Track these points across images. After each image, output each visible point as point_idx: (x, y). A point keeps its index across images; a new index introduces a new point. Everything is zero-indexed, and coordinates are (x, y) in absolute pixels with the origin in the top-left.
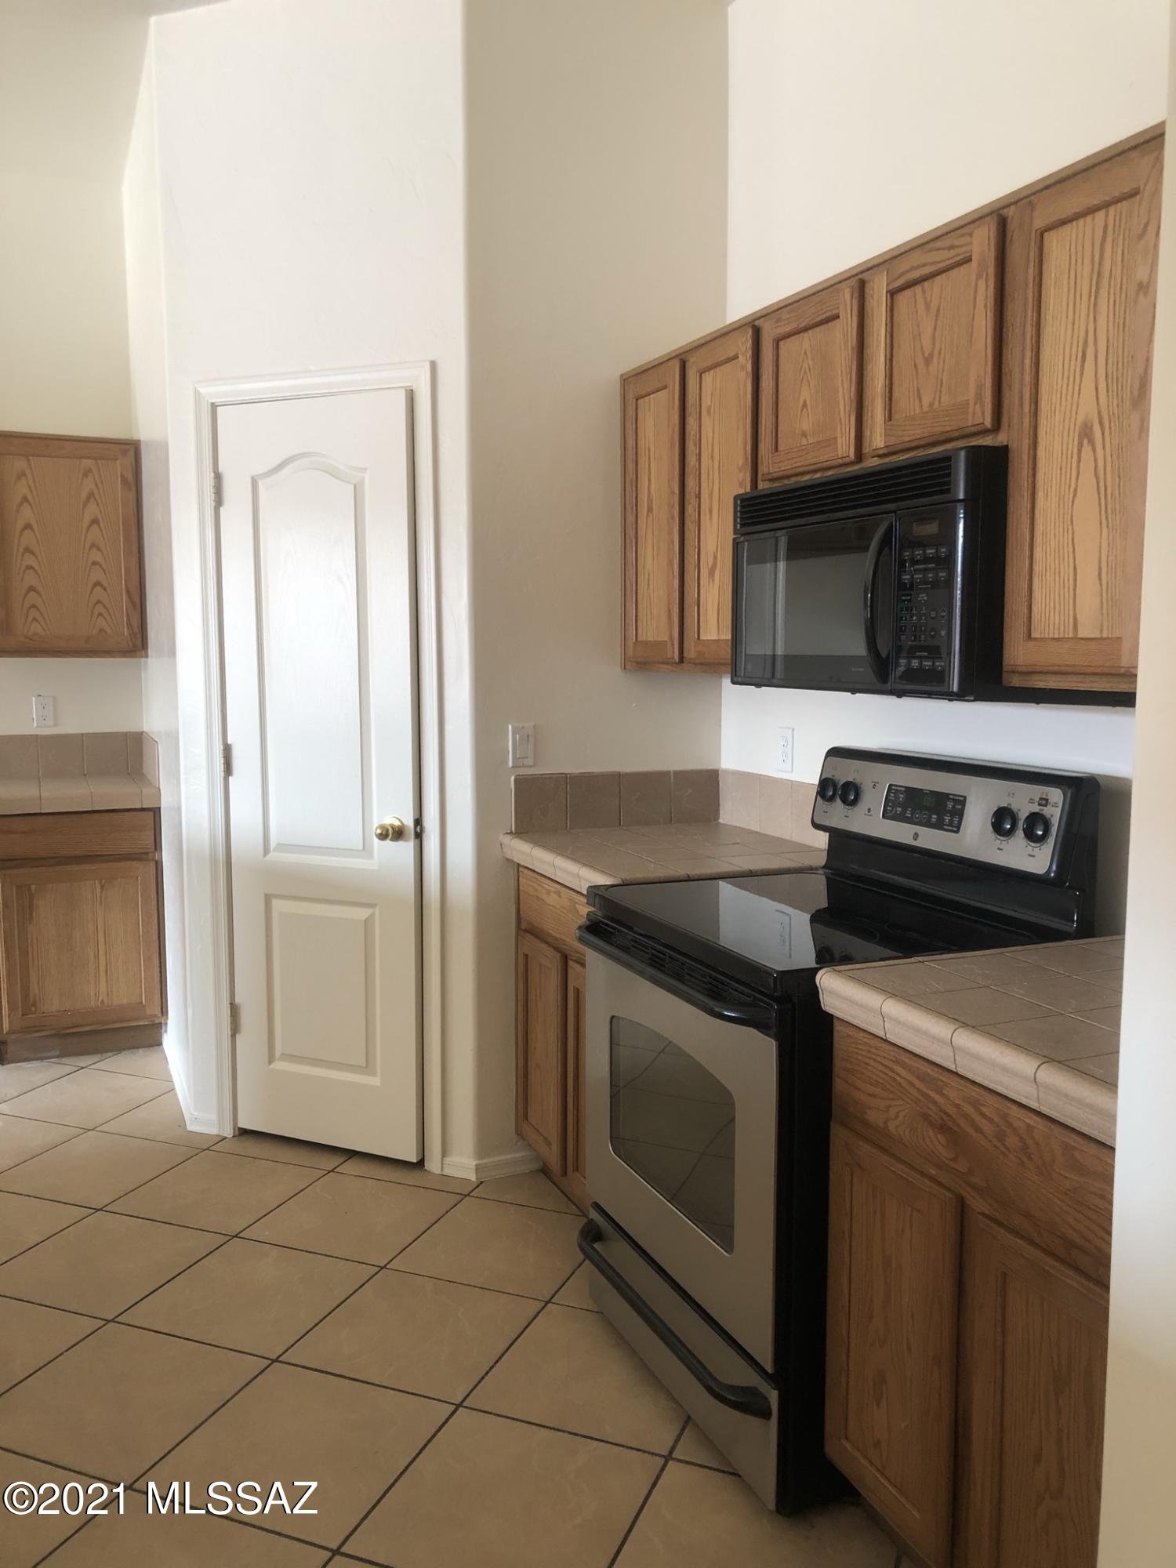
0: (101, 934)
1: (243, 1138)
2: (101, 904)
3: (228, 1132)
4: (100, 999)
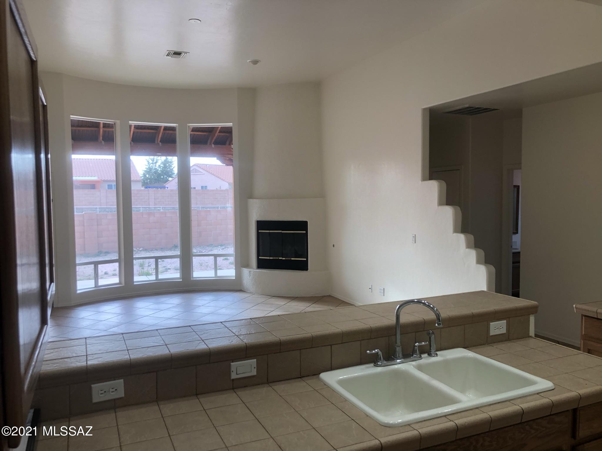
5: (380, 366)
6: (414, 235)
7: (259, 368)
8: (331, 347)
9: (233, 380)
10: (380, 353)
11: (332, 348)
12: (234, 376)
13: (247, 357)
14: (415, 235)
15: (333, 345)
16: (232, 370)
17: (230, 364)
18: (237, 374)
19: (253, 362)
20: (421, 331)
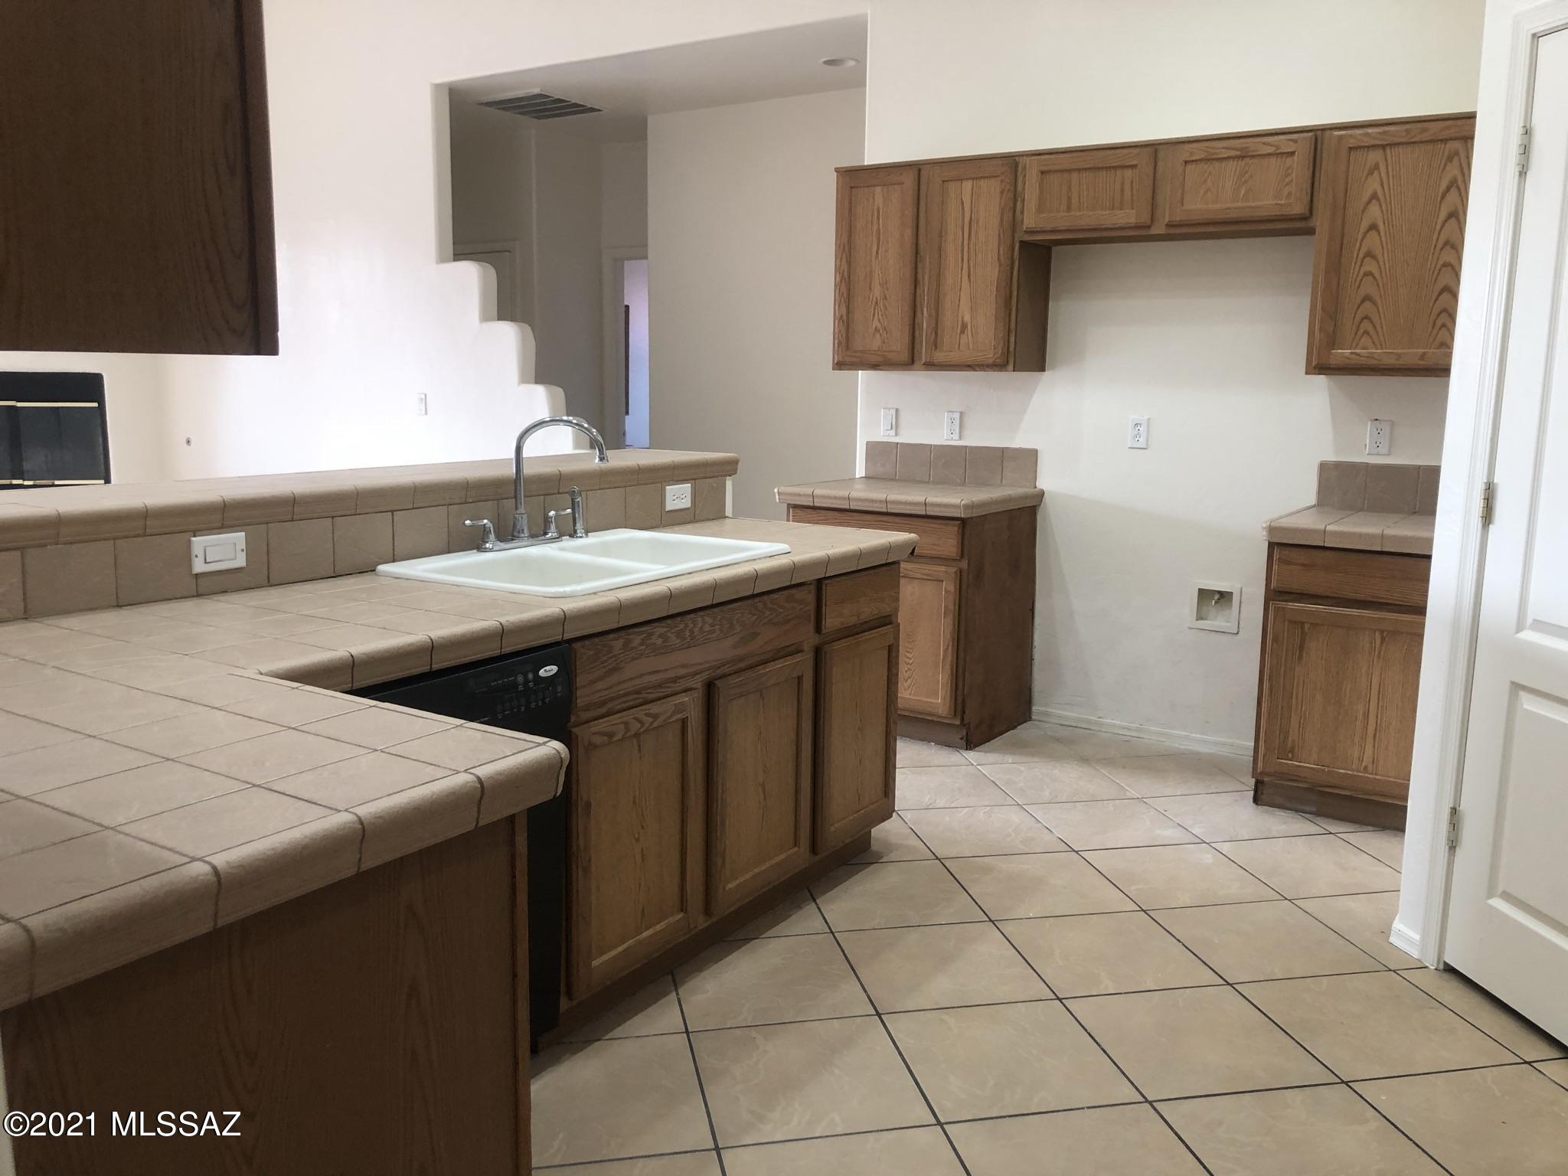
0: (1374, 691)
1: (1446, 976)
2: (1379, 657)
3: (1431, 963)
4: (1364, 764)
5: (491, 550)
6: (423, 397)
7: (250, 552)
8: (393, 514)
9: (197, 575)
10: (490, 525)
11: (395, 518)
12: (199, 567)
13: (223, 527)
14: (426, 396)
15: (396, 511)
16: (195, 554)
17: (190, 541)
18: (206, 563)
19: (239, 537)
20: (554, 494)
